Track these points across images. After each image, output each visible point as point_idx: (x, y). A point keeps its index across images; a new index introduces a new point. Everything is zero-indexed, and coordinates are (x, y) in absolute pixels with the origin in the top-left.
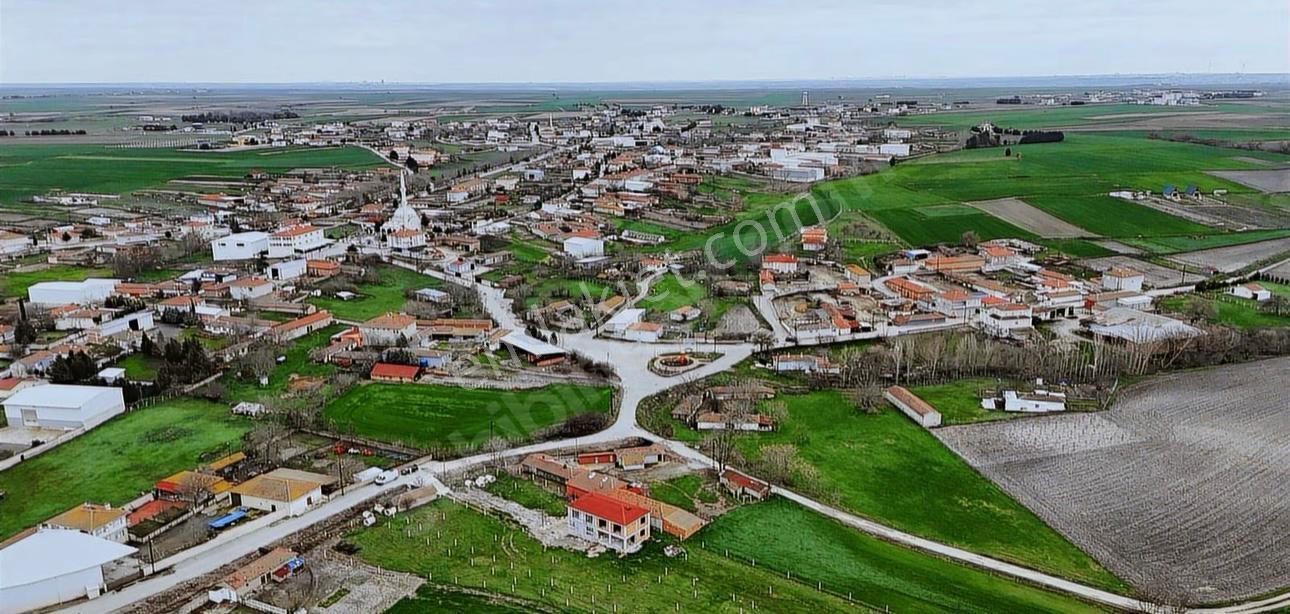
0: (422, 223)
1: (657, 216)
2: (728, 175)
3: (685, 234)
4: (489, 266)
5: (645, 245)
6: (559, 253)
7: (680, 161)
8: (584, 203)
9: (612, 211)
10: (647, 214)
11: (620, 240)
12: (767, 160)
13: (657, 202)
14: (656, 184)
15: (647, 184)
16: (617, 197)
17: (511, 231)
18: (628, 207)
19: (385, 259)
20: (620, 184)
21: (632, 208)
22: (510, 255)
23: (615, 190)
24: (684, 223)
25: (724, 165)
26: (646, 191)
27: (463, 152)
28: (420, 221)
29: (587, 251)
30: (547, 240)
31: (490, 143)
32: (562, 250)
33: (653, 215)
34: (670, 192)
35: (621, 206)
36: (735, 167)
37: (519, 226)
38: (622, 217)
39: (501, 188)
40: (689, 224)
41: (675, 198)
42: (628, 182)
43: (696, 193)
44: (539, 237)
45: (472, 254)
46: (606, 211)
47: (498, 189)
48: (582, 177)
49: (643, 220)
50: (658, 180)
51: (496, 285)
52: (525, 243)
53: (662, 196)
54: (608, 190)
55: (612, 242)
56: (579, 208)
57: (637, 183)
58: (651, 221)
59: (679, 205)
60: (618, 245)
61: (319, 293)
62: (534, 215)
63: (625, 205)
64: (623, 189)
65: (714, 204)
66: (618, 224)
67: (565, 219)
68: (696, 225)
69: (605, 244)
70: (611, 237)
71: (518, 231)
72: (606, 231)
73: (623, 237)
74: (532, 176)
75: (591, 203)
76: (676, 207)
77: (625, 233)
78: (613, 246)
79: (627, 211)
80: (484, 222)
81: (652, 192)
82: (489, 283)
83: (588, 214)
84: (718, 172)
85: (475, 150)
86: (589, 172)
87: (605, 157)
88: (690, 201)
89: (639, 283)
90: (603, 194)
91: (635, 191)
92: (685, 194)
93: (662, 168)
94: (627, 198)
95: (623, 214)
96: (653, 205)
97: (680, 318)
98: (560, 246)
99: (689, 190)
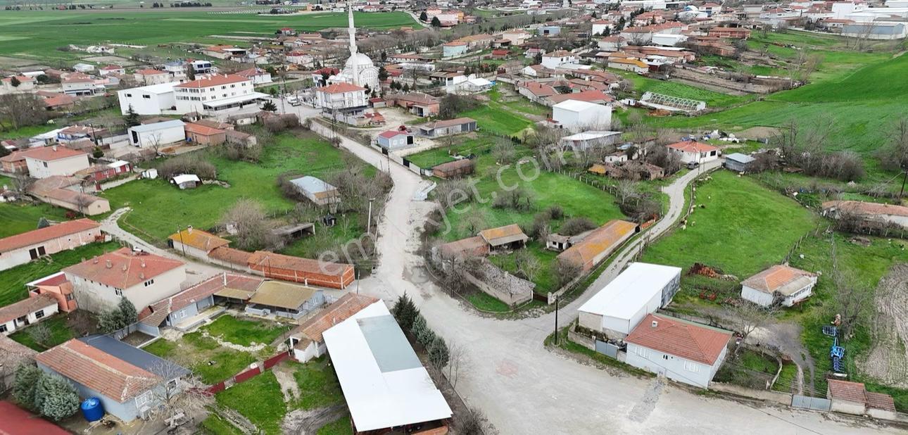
0: (379, 77)
1: (693, 75)
2: (782, 30)
3: (734, 100)
4: (438, 139)
5: (675, 114)
6: (545, 123)
7: (720, 18)
8: (597, 57)
9: (631, 67)
10: (680, 71)
11: (638, 106)
12: (829, 15)
13: (693, 58)
14: (691, 38)
15: (682, 36)
16: (640, 51)
17: (493, 92)
18: (654, 63)
19: (302, 122)
20: (646, 37)
21: (659, 64)
22: (472, 124)
23: (639, 44)
24: (732, 84)
25: (775, 20)
26: (677, 45)
27: (494, 16)
28: (377, 75)
29: (585, 120)
30: (536, 104)
31: (523, 9)
32: (549, 117)
33: (687, 73)
34: (711, 47)
35: (645, 62)
36: (791, 22)
37: (506, 84)
38: (643, 75)
39: (507, 43)
40: (739, 86)
41: (716, 53)
42: (657, 35)
43: (745, 49)
44: (525, 98)
45: (424, 121)
46: (624, 67)
47: (503, 44)
48: (601, 33)
49: (673, 80)
50: (693, 33)
51: (428, 173)
52: (505, 107)
53: (699, 52)
54: (630, 44)
55: (625, 109)
56: (589, 63)
57: (668, 37)
58: (684, 82)
59: (724, 62)
60: (635, 112)
61: (153, 174)
62: (529, 70)
63: (651, 61)
64: (649, 43)
65: (771, 62)
66: (638, 83)
67: (568, 76)
68: (751, 87)
69: (615, 112)
70: (626, 101)
71: (502, 90)
72: (618, 94)
73: (642, 102)
74: (547, 32)
75: (607, 57)
76: (718, 65)
77: (648, 96)
78: (626, 114)
79: (652, 68)
80: (463, 78)
81: (687, 46)
82: (417, 170)
83: (599, 71)
84: (769, 28)
85: (506, 15)
86: (611, 27)
87: (631, 14)
88: (736, 58)
89: (665, 190)
90: (623, 49)
91: (664, 46)
92: (731, 50)
93: (699, 23)
94: (654, 52)
95: (646, 70)
96: (687, 62)
97: (766, 300)
98: (548, 112)
99: (736, 46)
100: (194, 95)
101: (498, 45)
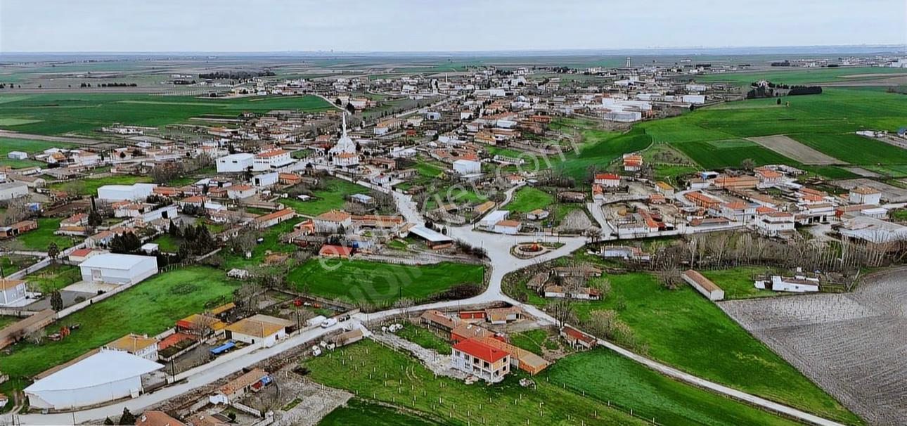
1: (519, 145)
2: (571, 116)
4: (401, 179)
6: (449, 171)
7: (537, 107)
8: (468, 136)
9: (487, 141)
10: (512, 144)
11: (492, 162)
12: (600, 106)
13: (519, 135)
14: (519, 123)
15: (513, 122)
16: (491, 131)
17: (417, 155)
18: (499, 139)
19: (331, 173)
20: (493, 123)
21: (501, 140)
22: (415, 172)
23: (490, 126)
24: (539, 150)
25: (569, 109)
26: (511, 128)
27: (386, 100)
28: (355, 148)
29: (469, 168)
30: (441, 161)
31: (405, 94)
32: (451, 168)
33: (517, 145)
34: (529, 128)
35: (494, 138)
36: (577, 111)
37: (423, 151)
38: (494, 146)
39: (411, 125)
40: (542, 151)
41: (532, 132)
42: (499, 121)
43: (548, 129)
44: (435, 159)
45: (390, 171)
46: (483, 141)
47: (409, 126)
48: (467, 118)
49: (510, 148)
50: (520, 120)
51: (406, 192)
52: (426, 163)
53: (523, 131)
54: (485, 126)
55: (486, 164)
56: (464, 139)
57: (505, 122)
58: (514, 149)
59: (535, 137)
60: (491, 165)
61: (286, 196)
62: (433, 144)
63: (497, 137)
64: (496, 126)
65: (560, 137)
66: (492, 150)
67: (454, 147)
68: (549, 152)
69: (482, 165)
70: (486, 160)
71: (422, 155)
72: (482, 156)
73: (494, 160)
74: (432, 117)
75: (473, 136)
76: (533, 139)
77: (496, 157)
78: (487, 167)
79: (498, 142)
80: (398, 149)
81: (516, 128)
82: (401, 191)
83: (471, 143)
84: (564, 114)
85: (394, 99)
86: (472, 114)
87: (483, 103)
88: (543, 135)
89: (505, 193)
90: (482, 130)
91: (504, 128)
92: (539, 130)
93: (524, 111)
94: (498, 132)
95: (495, 143)
96: (517, 138)
97: (534, 217)
98: (450, 166)
99: (543, 127)
100: (265, 160)
101: (405, 127)
